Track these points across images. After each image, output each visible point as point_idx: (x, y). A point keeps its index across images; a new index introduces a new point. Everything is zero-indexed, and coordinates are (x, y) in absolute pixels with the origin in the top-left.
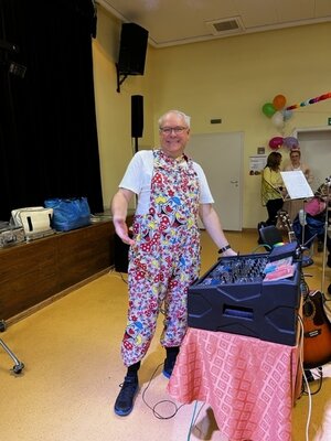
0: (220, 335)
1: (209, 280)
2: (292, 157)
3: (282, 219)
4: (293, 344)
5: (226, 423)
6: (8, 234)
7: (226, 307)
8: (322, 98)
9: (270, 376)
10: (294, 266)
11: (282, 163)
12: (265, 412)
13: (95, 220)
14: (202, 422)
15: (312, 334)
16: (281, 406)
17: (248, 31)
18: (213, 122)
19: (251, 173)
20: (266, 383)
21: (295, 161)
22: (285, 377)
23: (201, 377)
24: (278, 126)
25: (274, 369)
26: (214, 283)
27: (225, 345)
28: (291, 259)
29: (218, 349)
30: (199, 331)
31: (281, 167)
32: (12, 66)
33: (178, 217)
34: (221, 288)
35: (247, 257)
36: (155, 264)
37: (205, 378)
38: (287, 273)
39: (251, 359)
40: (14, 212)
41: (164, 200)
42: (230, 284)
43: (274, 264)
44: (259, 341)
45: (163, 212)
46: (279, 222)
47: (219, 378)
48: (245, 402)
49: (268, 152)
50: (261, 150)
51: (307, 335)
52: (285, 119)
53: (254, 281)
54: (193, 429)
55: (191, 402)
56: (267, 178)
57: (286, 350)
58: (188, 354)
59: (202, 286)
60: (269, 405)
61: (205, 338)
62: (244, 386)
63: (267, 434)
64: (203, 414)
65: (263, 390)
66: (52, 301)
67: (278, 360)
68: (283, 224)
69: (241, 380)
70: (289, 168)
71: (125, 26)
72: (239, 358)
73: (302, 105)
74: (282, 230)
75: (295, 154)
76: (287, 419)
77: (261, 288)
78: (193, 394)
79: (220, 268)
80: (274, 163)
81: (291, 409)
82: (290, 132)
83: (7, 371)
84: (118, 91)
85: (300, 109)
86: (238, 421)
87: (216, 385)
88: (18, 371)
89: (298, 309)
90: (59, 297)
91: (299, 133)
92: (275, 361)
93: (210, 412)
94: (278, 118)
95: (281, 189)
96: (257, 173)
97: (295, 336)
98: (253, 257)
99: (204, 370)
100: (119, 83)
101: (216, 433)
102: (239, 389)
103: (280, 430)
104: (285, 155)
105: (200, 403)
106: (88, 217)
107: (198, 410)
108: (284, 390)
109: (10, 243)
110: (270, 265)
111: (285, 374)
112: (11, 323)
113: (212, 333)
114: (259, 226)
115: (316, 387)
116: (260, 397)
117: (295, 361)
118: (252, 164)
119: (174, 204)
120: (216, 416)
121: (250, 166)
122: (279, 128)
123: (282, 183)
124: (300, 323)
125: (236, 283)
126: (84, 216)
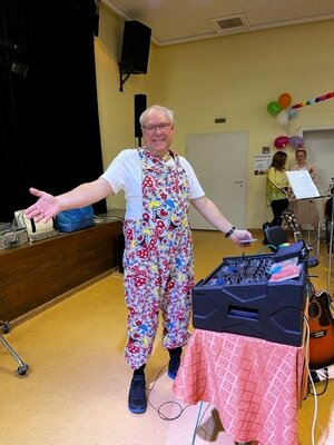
0: (225, 336)
1: (214, 281)
2: (297, 156)
3: (287, 219)
4: (298, 345)
5: (231, 424)
6: (10, 235)
7: (231, 307)
8: (328, 96)
9: (275, 377)
10: (300, 266)
11: (287, 163)
12: (271, 413)
13: (98, 221)
14: (207, 423)
15: (318, 335)
16: (287, 406)
17: (252, 29)
18: (217, 121)
19: (256, 173)
20: (272, 384)
21: (301, 160)
22: (290, 378)
23: (206, 378)
24: (282, 125)
25: (280, 369)
26: (219, 283)
27: (230, 346)
28: (297, 259)
29: (224, 350)
30: (204, 331)
31: (286, 166)
32: (14, 65)
33: (173, 220)
34: (225, 288)
35: (252, 258)
36: (154, 268)
37: (210, 379)
38: (293, 274)
39: (256, 360)
40: (17, 213)
41: (157, 204)
42: (235, 284)
43: (279, 264)
44: (264, 341)
45: (157, 217)
46: (284, 222)
47: (224, 379)
48: (250, 402)
49: (273, 152)
50: (266, 150)
51: (312, 336)
52: (290, 118)
53: (259, 281)
54: (198, 430)
55: (196, 402)
56: (272, 178)
57: (291, 350)
58: (193, 355)
59: (207, 287)
60: (274, 406)
61: (210, 338)
62: (249, 387)
63: (273, 434)
64: (209, 414)
65: (269, 391)
66: (56, 302)
67: (284, 361)
68: (289, 224)
69: (246, 381)
70: (294, 167)
71: (128, 24)
72: (245, 358)
73: (308, 103)
74: (287, 231)
75: (300, 153)
76: (294, 420)
77: (267, 289)
78: (198, 394)
79: (226, 269)
80: (279, 162)
81: (297, 409)
82: (296, 131)
83: (10, 373)
84: (121, 90)
85: (305, 108)
86: (244, 421)
87: (221, 386)
88: (23, 373)
89: (303, 310)
90: (62, 299)
91: (304, 132)
92: (281, 362)
93: (215, 413)
94: (283, 117)
95: (286, 188)
96: (262, 173)
97: (301, 337)
98: (258, 257)
99: (209, 371)
100: (122, 82)
101: (221, 434)
102: (244, 390)
103: (286, 431)
104: (291, 155)
105: (205, 404)
106: (92, 218)
107: (202, 411)
108: (289, 390)
109: (13, 244)
110: (275, 266)
111: (291, 375)
112: (16, 325)
113: (217, 334)
114: (264, 227)
115: (322, 388)
116: (265, 398)
117: (301, 362)
118: (256, 164)
119: (168, 207)
120: (222, 417)
121: (255, 166)
122: (285, 127)
123: (288, 183)
124: (306, 324)
125: (242, 284)
126: (87, 217)
